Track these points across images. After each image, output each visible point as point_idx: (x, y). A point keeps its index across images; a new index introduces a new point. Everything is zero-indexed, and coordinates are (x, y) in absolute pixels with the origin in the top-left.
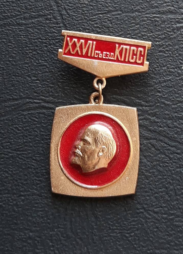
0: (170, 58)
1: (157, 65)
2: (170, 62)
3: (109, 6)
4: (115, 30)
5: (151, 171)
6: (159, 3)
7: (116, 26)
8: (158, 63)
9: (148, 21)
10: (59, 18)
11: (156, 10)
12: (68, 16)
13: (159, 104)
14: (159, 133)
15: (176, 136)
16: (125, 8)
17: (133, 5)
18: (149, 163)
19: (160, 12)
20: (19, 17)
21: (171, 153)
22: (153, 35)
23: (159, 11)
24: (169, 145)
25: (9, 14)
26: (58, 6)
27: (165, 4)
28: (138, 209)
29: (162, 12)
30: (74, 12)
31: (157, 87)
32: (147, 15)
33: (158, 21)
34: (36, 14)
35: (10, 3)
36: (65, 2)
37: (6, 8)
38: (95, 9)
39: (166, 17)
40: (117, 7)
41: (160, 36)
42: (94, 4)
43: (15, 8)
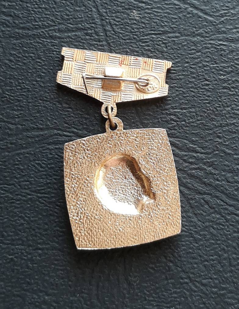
0: (236, 97)
1: (219, 104)
2: (236, 102)
3: (166, 26)
4: (170, 56)
5: (201, 233)
6: (228, 28)
7: (171, 51)
8: (220, 101)
9: (212, 49)
10: (102, 34)
11: (223, 36)
12: (114, 33)
13: (217, 152)
14: (216, 188)
15: (236, 193)
16: (185, 30)
17: (195, 28)
18: (199, 223)
19: (228, 39)
20: (53, 28)
21: (228, 214)
22: (217, 66)
23: (226, 38)
24: (226, 203)
25: (40, 23)
26: (103, 20)
27: (234, 30)
28: (182, 279)
29: (230, 39)
30: (121, 28)
31: (217, 131)
32: (212, 42)
33: (224, 50)
34: (74, 26)
35: (43, 10)
36: (111, 15)
37: (37, 15)
38: (147, 28)
39: (234, 46)
40: (175, 28)
41: (225, 68)
42: (147, 22)
43: (48, 16)
